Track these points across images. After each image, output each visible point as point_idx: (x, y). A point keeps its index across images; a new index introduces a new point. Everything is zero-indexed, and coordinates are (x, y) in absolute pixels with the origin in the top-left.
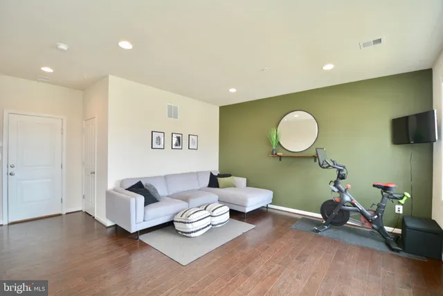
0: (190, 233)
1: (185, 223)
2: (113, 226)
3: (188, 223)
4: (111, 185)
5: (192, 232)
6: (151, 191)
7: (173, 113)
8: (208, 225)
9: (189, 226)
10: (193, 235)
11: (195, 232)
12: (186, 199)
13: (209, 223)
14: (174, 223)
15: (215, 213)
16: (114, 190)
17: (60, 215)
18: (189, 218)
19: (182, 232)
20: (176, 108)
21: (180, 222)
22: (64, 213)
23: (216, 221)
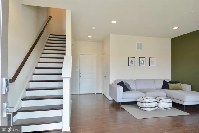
0: (144, 108)
1: (142, 102)
2: (112, 100)
3: (143, 103)
4: (111, 82)
5: (145, 108)
6: (127, 85)
7: (139, 46)
8: (155, 107)
9: (144, 104)
10: (145, 109)
11: (147, 108)
12: (145, 92)
13: (156, 106)
14: (137, 102)
15: (161, 101)
16: (112, 84)
17: (94, 94)
18: (144, 100)
19: (141, 107)
20: (141, 44)
21: (139, 102)
22: (96, 93)
23: (161, 106)
